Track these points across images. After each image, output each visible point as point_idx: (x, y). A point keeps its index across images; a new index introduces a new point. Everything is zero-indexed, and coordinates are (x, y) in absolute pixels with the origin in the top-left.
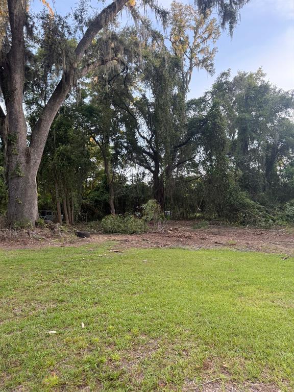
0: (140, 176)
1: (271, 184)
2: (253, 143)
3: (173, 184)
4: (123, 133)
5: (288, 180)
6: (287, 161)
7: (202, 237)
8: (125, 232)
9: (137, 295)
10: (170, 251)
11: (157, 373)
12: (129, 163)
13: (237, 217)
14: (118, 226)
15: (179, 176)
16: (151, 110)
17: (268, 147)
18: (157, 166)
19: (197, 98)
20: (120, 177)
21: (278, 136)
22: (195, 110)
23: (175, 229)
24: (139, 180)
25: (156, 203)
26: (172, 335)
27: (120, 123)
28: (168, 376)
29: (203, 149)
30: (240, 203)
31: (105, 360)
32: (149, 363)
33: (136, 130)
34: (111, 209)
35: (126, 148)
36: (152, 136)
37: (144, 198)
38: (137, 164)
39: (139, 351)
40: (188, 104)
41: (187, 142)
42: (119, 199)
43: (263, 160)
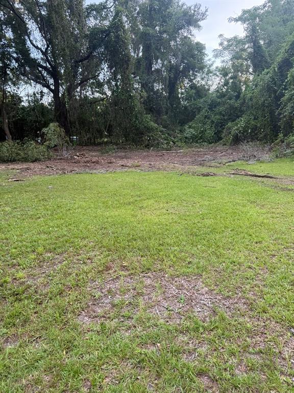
0: (37, 95)
1: (172, 107)
2: (157, 62)
3: (77, 105)
4: (10, 39)
5: (188, 103)
6: (188, 83)
7: (109, 161)
8: (25, 160)
9: (42, 219)
10: (77, 176)
11: (62, 281)
12: (22, 80)
13: (142, 141)
14: (16, 153)
15: (82, 96)
16: (43, 13)
17: (171, 68)
18: (57, 84)
19: (97, 3)
20: (13, 96)
21: (180, 56)
22: (96, 18)
23: (82, 154)
24: (36, 101)
25: (59, 126)
26: (77, 249)
27: (4, 27)
28: (73, 282)
29: (107, 66)
30: (145, 127)
31: (9, 279)
32: (55, 274)
33: (26, 37)
34: (6, 134)
35: (17, 60)
36: (48, 46)
37: (45, 122)
38: (32, 81)
39: (44, 267)
40: (87, 9)
41: (89, 56)
42: (15, 123)
43: (166, 82)
